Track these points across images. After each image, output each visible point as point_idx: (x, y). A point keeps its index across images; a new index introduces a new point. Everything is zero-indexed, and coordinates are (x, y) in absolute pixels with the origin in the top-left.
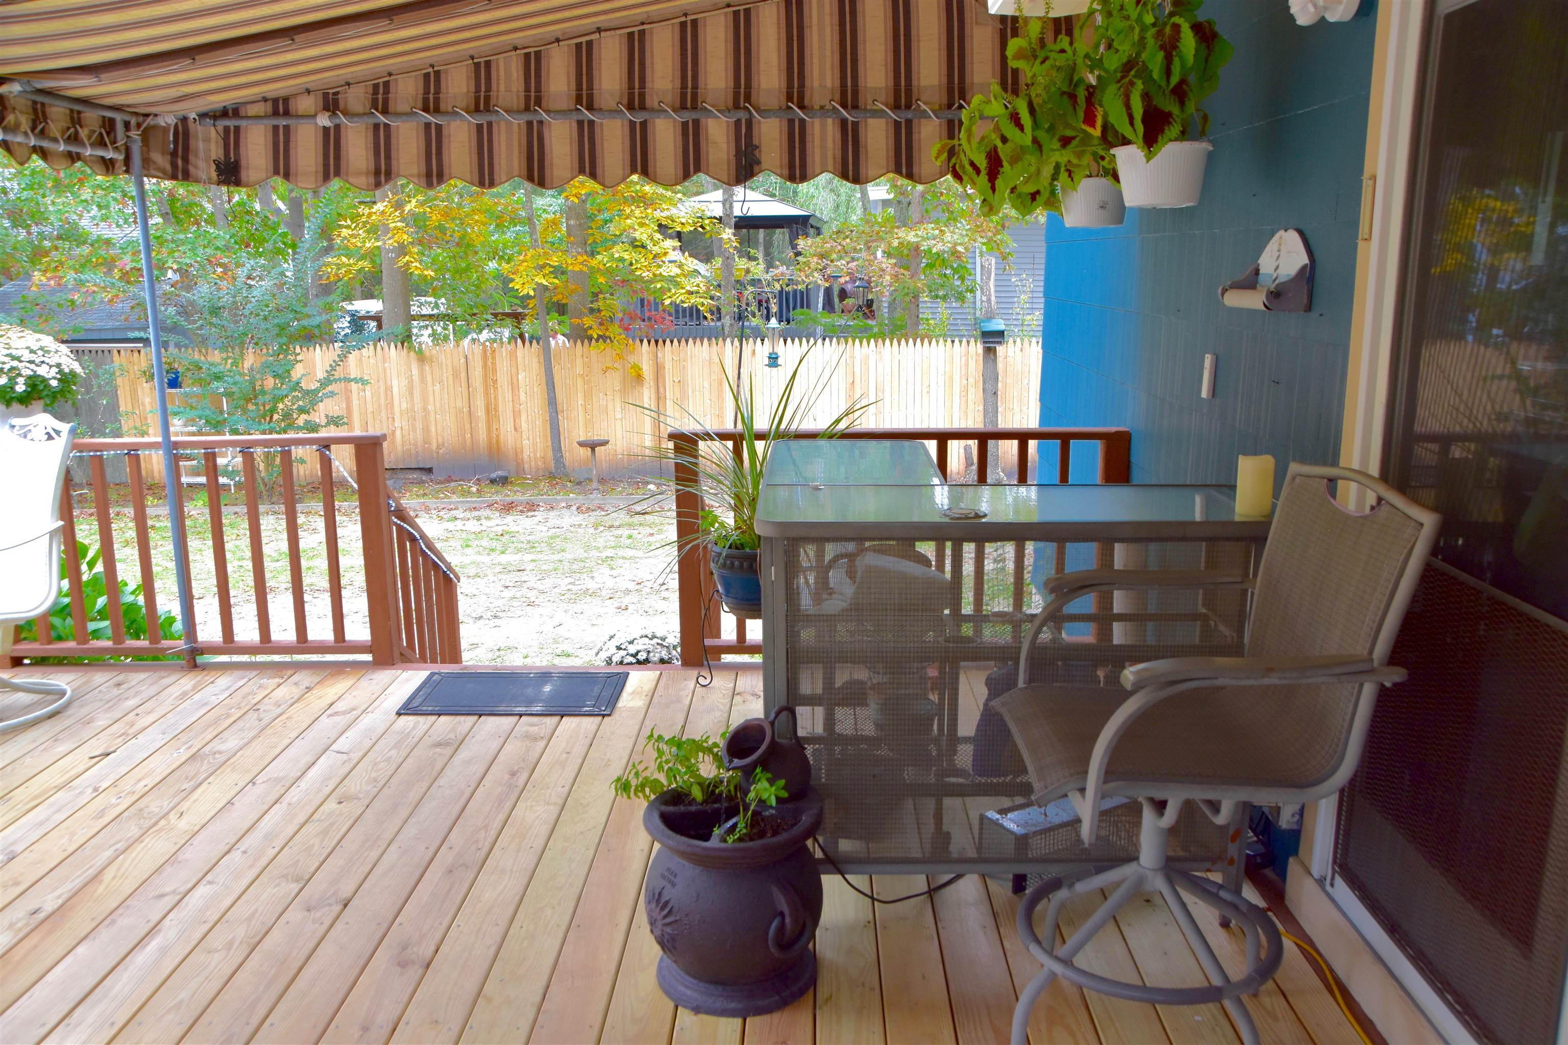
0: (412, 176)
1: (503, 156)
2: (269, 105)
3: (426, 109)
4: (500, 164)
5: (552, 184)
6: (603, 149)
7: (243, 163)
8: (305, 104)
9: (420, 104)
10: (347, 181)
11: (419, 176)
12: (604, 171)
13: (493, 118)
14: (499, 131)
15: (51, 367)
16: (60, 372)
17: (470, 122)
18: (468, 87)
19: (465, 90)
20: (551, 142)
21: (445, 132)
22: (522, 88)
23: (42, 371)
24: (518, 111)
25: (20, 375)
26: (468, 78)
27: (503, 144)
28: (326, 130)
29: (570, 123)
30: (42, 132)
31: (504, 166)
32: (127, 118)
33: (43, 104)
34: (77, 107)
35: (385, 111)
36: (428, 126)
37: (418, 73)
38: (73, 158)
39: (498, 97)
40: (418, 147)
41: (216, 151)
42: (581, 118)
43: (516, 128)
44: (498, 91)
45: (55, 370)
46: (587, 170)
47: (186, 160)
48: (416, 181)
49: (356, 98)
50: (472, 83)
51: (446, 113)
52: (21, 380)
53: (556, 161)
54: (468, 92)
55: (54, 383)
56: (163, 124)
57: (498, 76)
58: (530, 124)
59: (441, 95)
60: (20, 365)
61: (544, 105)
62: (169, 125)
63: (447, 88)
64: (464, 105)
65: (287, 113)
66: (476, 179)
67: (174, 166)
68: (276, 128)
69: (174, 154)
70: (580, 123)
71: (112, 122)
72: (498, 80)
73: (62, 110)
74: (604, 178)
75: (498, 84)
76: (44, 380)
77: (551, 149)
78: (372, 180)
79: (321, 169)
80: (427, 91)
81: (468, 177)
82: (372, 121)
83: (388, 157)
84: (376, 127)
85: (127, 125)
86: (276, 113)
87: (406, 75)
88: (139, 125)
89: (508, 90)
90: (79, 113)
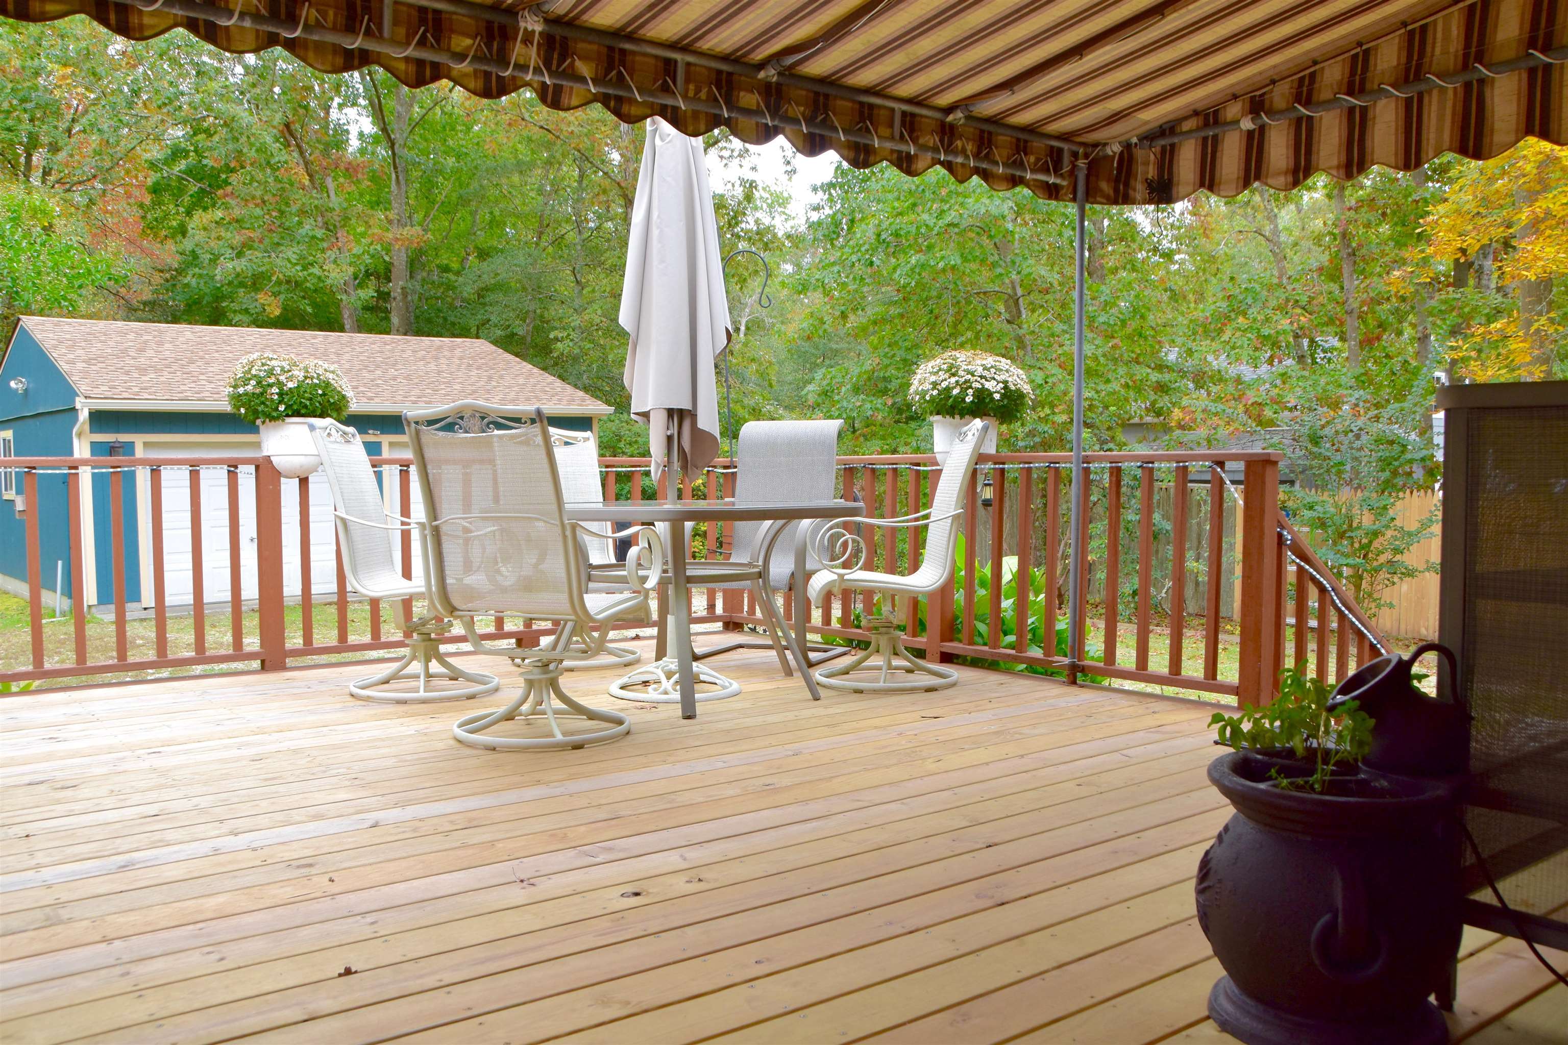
0: (1330, 168)
1: (1433, 129)
2: (1201, 118)
3: (1350, 93)
4: (1428, 139)
5: (1490, 153)
6: (1561, 98)
7: (1175, 179)
8: (1233, 110)
9: (1344, 88)
10: (1267, 184)
11: (1338, 167)
12: (1560, 125)
13: (1423, 87)
14: (1430, 102)
15: (998, 382)
16: (1006, 388)
17: (1397, 97)
18: (1399, 58)
19: (1395, 63)
20: (1493, 103)
21: (1370, 114)
22: (1461, 46)
23: (990, 385)
24: (1455, 73)
25: (971, 387)
26: (1400, 49)
27: (1433, 115)
28: (1250, 133)
29: (1520, 74)
30: (987, 155)
31: (1432, 142)
32: (1074, 148)
33: (990, 133)
34: (1022, 136)
35: (1307, 103)
36: (1351, 110)
37: (1346, 55)
38: (1015, 181)
39: (1431, 61)
40: (1340, 136)
41: (1152, 172)
42: (1532, 63)
43: (1450, 94)
44: (1432, 56)
45: (1001, 385)
46: (1537, 128)
47: (1127, 185)
48: (1334, 172)
49: (1280, 95)
50: (1404, 54)
51: (1372, 92)
52: (970, 391)
53: (1498, 125)
54: (1398, 65)
55: (997, 396)
56: (1111, 153)
57: (1435, 38)
58: (1468, 86)
59: (1368, 74)
60: (972, 379)
61: (1486, 60)
62: (1115, 153)
63: (1376, 65)
64: (1392, 79)
65: (1216, 122)
66: (1401, 163)
67: (1116, 190)
68: (1205, 139)
69: (1117, 180)
70: (1532, 72)
71: (1060, 151)
72: (1434, 43)
73: (1009, 139)
74: (1559, 133)
75: (1433, 48)
76: (990, 394)
77: (1493, 112)
78: (1290, 179)
79: (1242, 174)
80: (1353, 73)
81: (1392, 161)
82: (1294, 115)
83: (1309, 152)
84: (1299, 120)
85: (1075, 155)
86: (1206, 125)
87: (1333, 61)
88: (1086, 156)
89: (1445, 52)
90: (1026, 142)
